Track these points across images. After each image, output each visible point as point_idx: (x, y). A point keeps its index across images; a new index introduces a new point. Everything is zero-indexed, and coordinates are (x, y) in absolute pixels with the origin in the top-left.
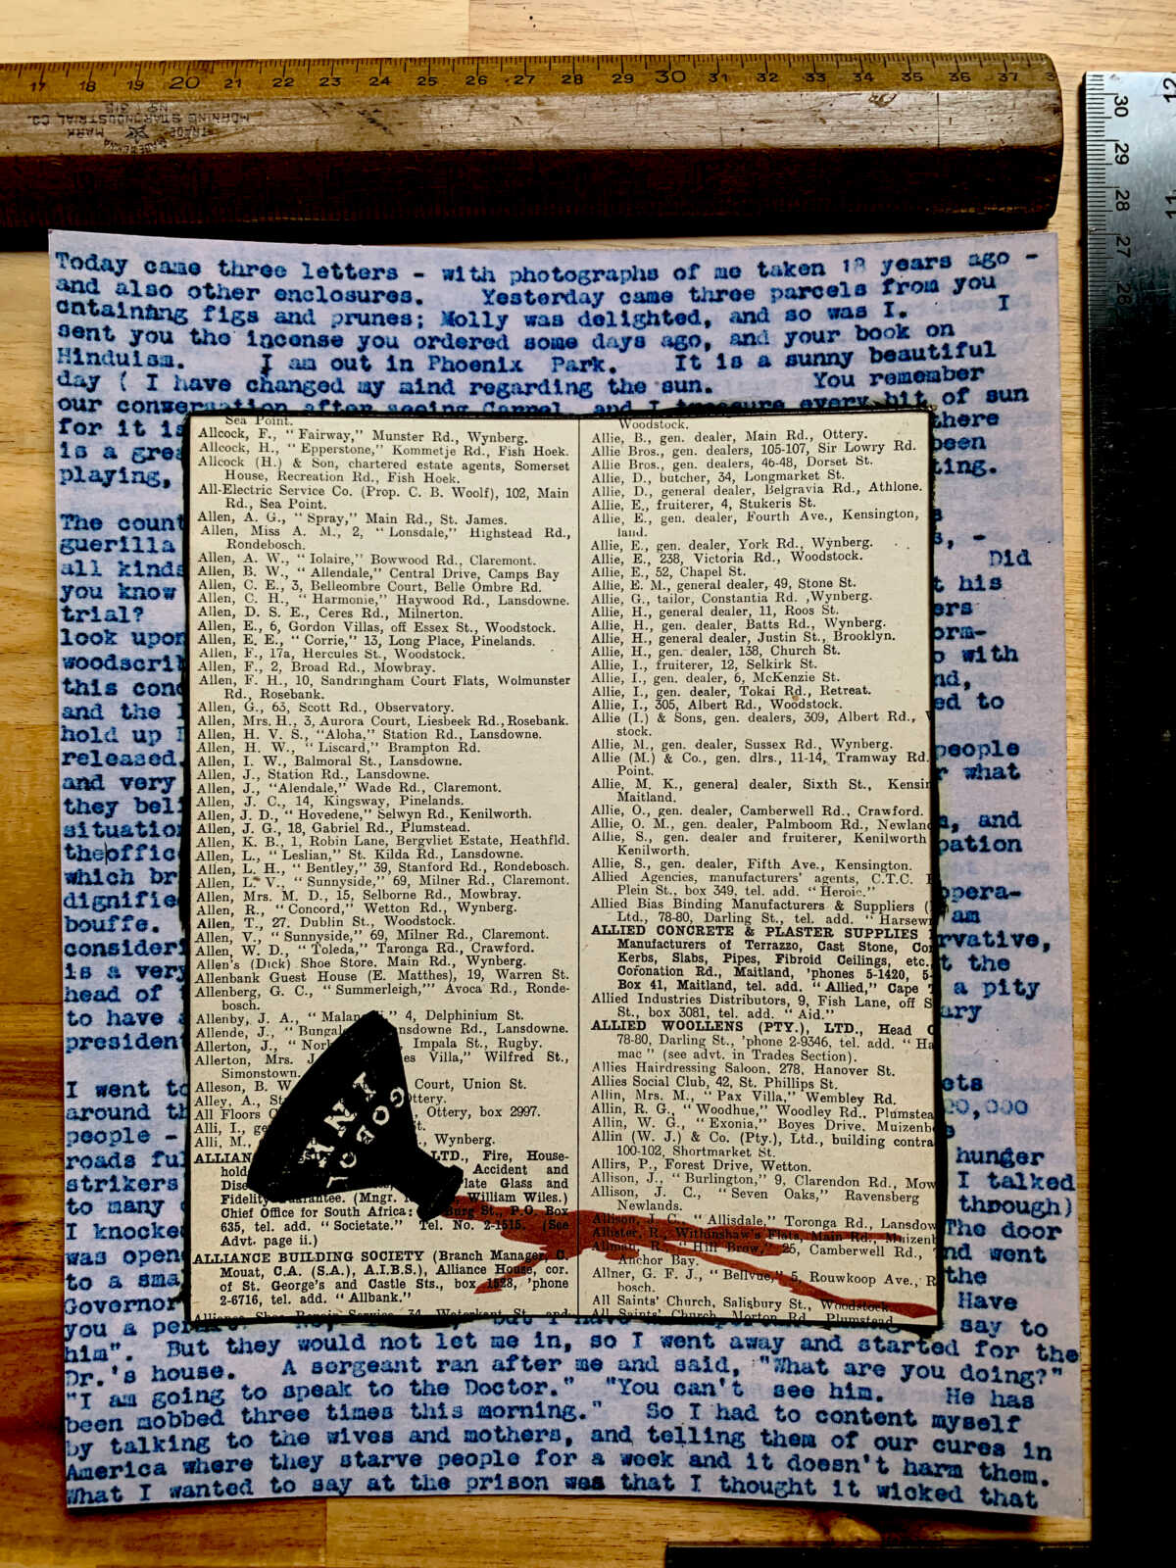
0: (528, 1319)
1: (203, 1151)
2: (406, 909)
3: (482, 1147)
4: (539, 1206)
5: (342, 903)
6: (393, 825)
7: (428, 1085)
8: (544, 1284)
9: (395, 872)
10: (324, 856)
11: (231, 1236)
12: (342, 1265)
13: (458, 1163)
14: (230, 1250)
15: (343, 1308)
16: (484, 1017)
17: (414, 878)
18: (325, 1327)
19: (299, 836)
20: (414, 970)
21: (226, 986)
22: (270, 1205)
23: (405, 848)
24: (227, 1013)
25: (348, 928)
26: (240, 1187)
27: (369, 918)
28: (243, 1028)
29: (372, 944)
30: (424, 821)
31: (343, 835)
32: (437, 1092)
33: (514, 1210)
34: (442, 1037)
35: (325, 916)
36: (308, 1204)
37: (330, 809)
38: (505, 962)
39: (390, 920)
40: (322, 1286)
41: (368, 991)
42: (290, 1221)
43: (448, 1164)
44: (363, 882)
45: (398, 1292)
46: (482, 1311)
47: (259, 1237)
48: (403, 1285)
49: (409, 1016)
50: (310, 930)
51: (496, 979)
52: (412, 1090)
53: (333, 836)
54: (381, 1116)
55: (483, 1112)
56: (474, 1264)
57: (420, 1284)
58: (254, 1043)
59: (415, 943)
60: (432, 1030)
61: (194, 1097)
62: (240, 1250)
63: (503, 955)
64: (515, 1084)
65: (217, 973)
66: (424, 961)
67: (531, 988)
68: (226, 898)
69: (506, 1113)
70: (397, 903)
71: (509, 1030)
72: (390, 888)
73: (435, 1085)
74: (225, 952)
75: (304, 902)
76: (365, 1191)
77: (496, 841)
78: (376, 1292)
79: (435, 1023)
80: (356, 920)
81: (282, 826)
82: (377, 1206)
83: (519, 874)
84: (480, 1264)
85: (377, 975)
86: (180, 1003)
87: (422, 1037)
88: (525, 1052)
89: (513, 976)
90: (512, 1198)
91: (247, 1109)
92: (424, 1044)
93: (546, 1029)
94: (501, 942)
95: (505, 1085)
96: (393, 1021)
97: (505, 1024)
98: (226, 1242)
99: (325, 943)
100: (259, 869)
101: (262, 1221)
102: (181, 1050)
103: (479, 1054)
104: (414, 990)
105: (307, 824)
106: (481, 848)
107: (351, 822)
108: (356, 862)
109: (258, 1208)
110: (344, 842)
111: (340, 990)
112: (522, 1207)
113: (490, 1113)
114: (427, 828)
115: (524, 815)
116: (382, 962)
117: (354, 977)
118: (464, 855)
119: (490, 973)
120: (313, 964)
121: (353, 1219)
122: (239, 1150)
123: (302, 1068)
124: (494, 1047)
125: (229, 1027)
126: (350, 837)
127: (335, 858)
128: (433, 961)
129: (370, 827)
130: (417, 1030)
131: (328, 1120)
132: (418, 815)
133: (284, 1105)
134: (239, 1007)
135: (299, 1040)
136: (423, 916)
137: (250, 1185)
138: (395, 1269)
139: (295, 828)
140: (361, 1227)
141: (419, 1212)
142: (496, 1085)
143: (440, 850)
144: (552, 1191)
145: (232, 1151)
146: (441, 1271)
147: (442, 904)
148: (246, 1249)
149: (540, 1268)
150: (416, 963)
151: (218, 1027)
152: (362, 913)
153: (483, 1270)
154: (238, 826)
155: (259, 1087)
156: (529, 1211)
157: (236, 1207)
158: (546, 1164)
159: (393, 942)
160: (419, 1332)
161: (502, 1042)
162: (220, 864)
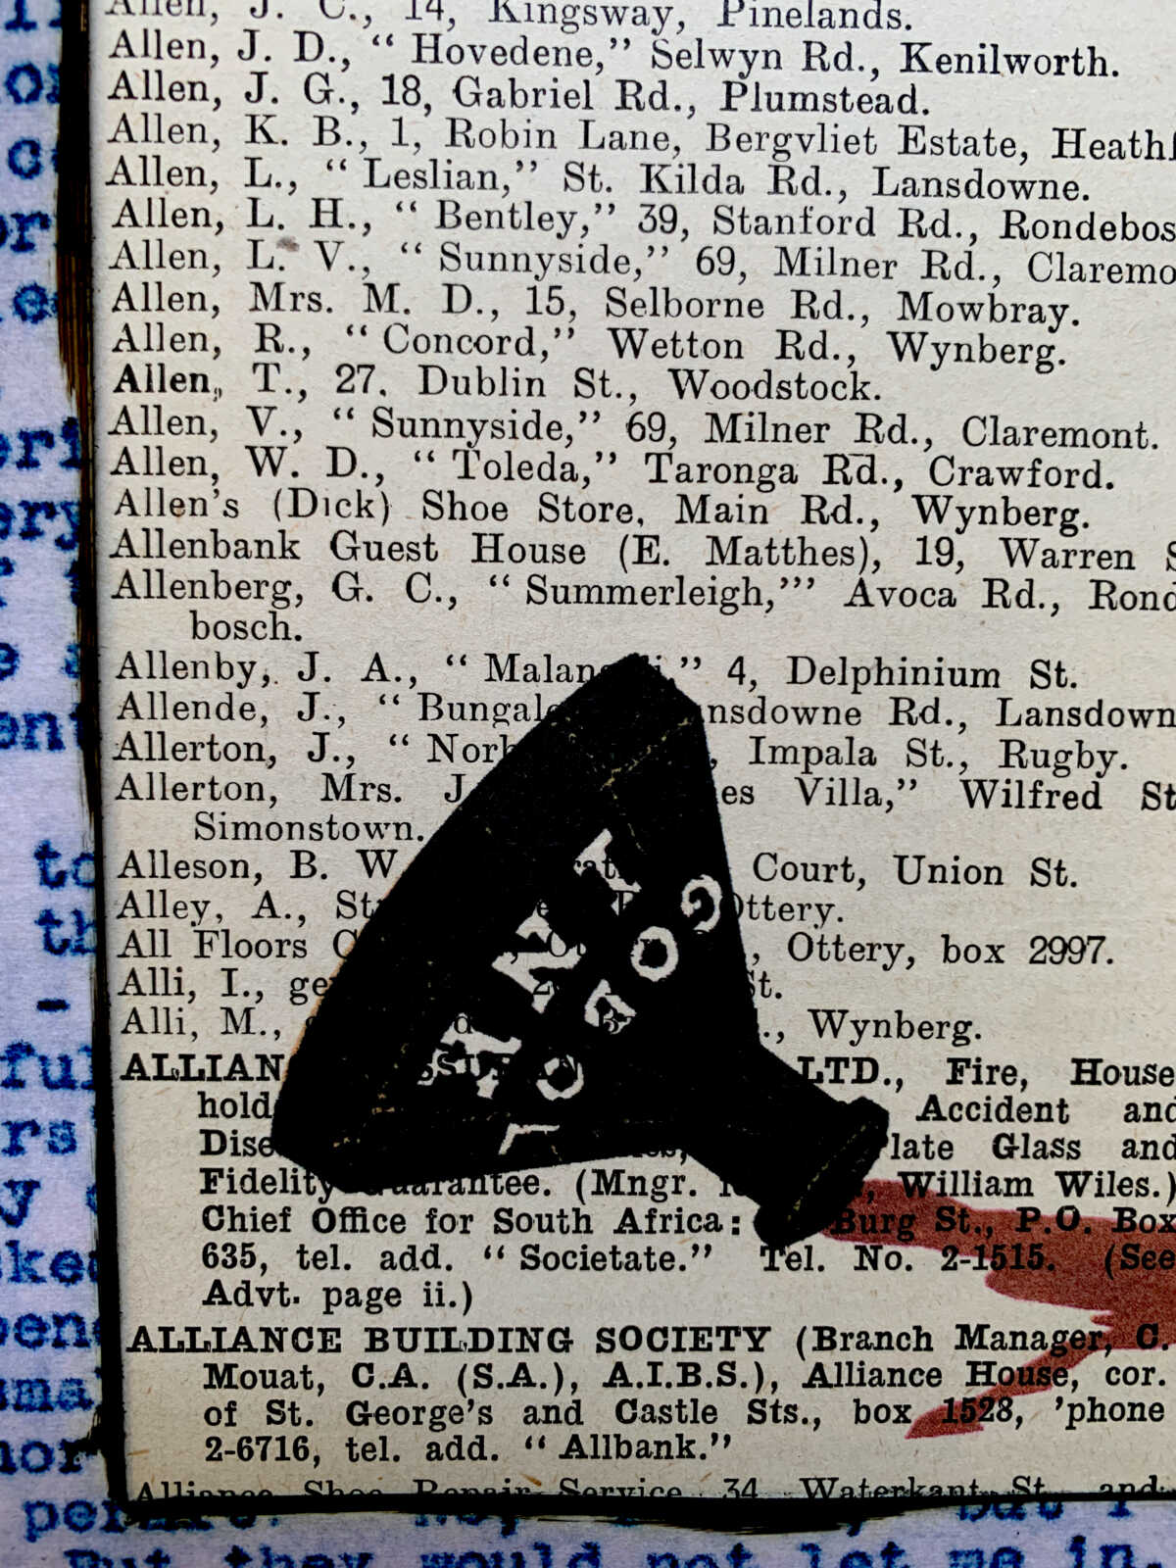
0: (1052, 1504)
1: (145, 1046)
2: (733, 349)
3: (945, 1048)
4: (1095, 1207)
5: (543, 325)
6: (699, 88)
7: (791, 871)
8: (1097, 1411)
9: (703, 234)
10: (488, 180)
11: (231, 1279)
12: (541, 1363)
13: (875, 1093)
14: (230, 1318)
15: (546, 1474)
16: (959, 678)
17: (758, 254)
18: (493, 1525)
19: (413, 115)
20: (754, 535)
21: (199, 569)
22: (339, 1200)
23: (732, 161)
24: (204, 650)
25: (559, 404)
26: (251, 1148)
27: (625, 373)
28: (253, 693)
29: (633, 453)
30: (791, 78)
31: (546, 117)
32: (818, 892)
33: (1028, 1218)
34: (831, 736)
35: (492, 365)
36: (446, 1200)
37: (507, 35)
38: (1029, 516)
39: (684, 383)
40: (486, 1415)
41: (619, 594)
42: (398, 1245)
43: (844, 1093)
44: (605, 262)
45: (699, 1433)
46: (926, 1482)
47: (309, 1285)
48: (710, 1413)
49: (737, 671)
50: (446, 405)
51: (1000, 568)
52: (743, 883)
53: (516, 119)
54: (655, 954)
55: (951, 953)
56: (908, 1360)
57: (757, 1412)
58: (290, 740)
59: (757, 454)
60: (805, 715)
61: (117, 890)
62: (256, 1318)
63: (1023, 497)
64: (1047, 872)
65: (177, 528)
66: (786, 505)
67: (1103, 597)
68: (196, 301)
69: (1017, 954)
70: (707, 328)
71: (1034, 718)
72: (689, 285)
73: (811, 872)
74: (194, 465)
75: (428, 317)
76: (609, 1165)
77: (1007, 146)
78: (634, 1433)
79: (814, 694)
80: (585, 380)
81: (363, 82)
82: (641, 1206)
83: (1078, 251)
84: (925, 1361)
85: (645, 548)
86: (66, 617)
87: (773, 733)
88: (1079, 781)
89: (1050, 561)
90: (1023, 1185)
91: (269, 929)
92: (782, 754)
93: (1140, 718)
94: (1018, 457)
95: (1018, 876)
96: (688, 684)
97: (1023, 699)
98: (216, 1294)
99: (491, 448)
100: (295, 213)
101: (317, 1242)
102: (71, 757)
103: (941, 787)
104: (753, 595)
105: (437, 80)
106: (962, 168)
107: (571, 78)
108: (582, 201)
109: (303, 1206)
110: (547, 138)
111: (536, 589)
112: (1049, 1210)
113: (969, 954)
114: (801, 101)
115: (1098, 66)
116: (658, 509)
117: (577, 554)
118: (909, 187)
119: (981, 549)
120: (457, 510)
121: (573, 1242)
122: (249, 1047)
123: (431, 815)
124: (987, 764)
125: (212, 690)
126: (565, 122)
127: (523, 186)
128: (813, 510)
129: (628, 95)
130: (762, 712)
131: (503, 963)
132: (773, 59)
133: (376, 922)
134: (241, 630)
135: (419, 733)
136: (787, 370)
137: (280, 1142)
138: (690, 1374)
139: (402, 90)
140: (593, 1262)
141: (760, 1224)
142: (992, 875)
143: (837, 170)
144: (1134, 1169)
145: (230, 1047)
146: (818, 1378)
147: (843, 336)
148: (274, 1316)
149: (1090, 1370)
150: (760, 515)
151: (181, 690)
152: (603, 357)
153: (934, 1377)
154: (230, 80)
155: (303, 866)
156: (1070, 1222)
157: (243, 1203)
158: (1123, 1094)
159: (693, 449)
160: (752, 1542)
161: (1011, 753)
162: (182, 197)
